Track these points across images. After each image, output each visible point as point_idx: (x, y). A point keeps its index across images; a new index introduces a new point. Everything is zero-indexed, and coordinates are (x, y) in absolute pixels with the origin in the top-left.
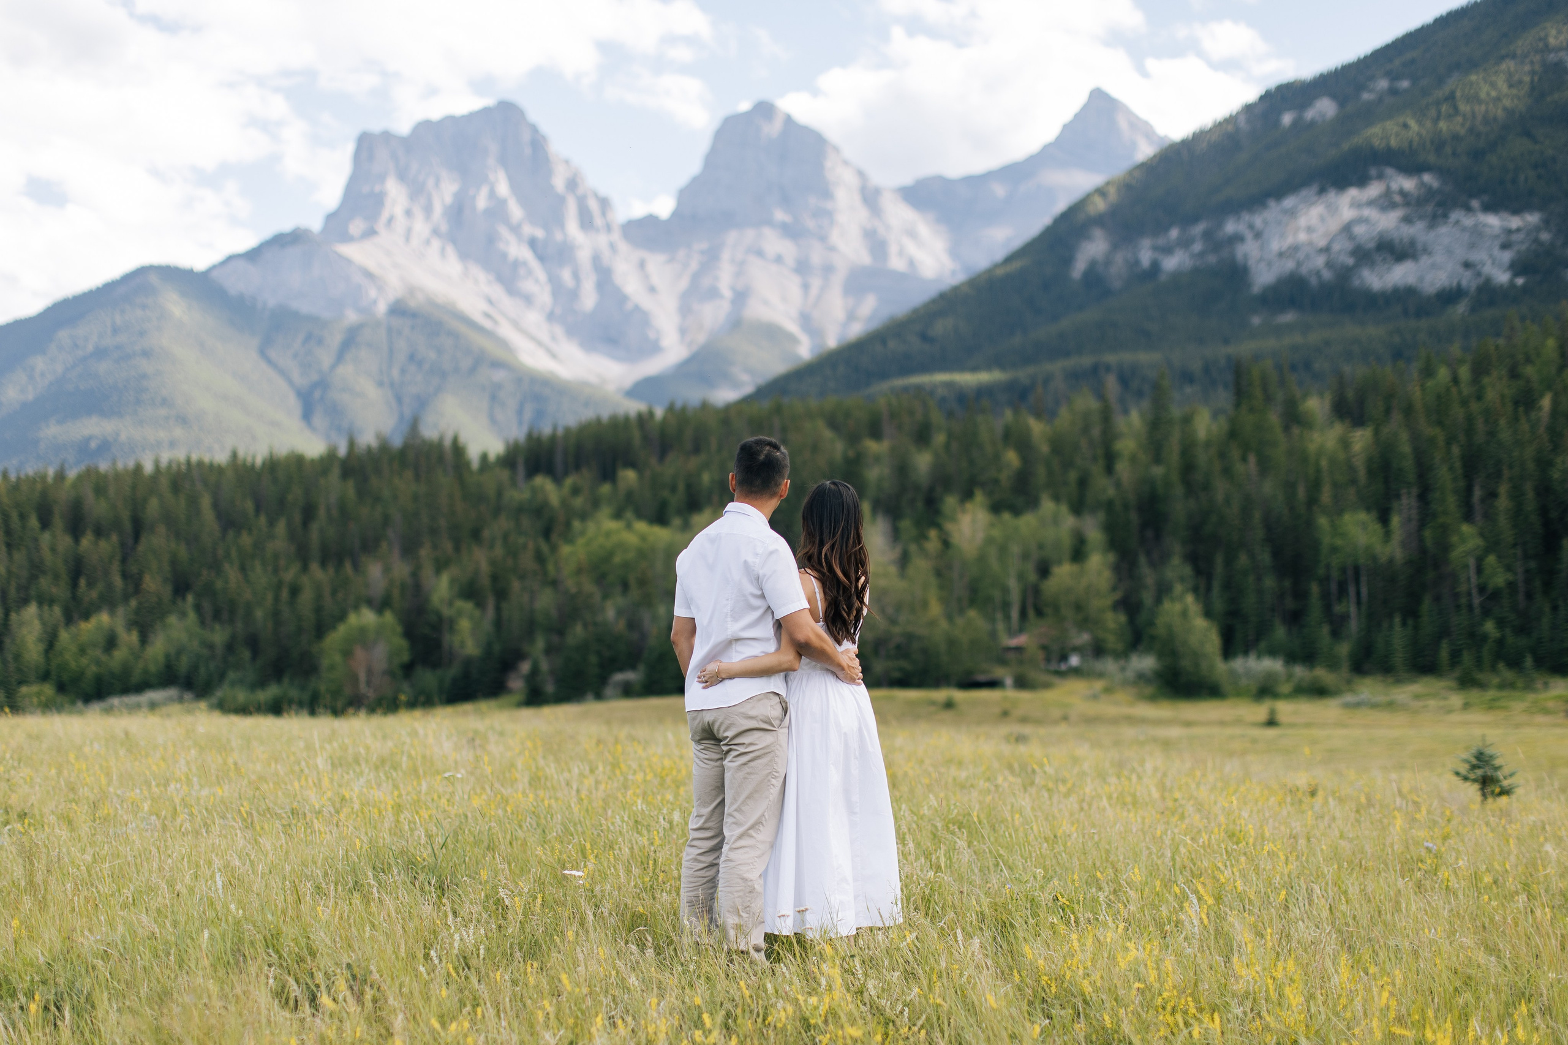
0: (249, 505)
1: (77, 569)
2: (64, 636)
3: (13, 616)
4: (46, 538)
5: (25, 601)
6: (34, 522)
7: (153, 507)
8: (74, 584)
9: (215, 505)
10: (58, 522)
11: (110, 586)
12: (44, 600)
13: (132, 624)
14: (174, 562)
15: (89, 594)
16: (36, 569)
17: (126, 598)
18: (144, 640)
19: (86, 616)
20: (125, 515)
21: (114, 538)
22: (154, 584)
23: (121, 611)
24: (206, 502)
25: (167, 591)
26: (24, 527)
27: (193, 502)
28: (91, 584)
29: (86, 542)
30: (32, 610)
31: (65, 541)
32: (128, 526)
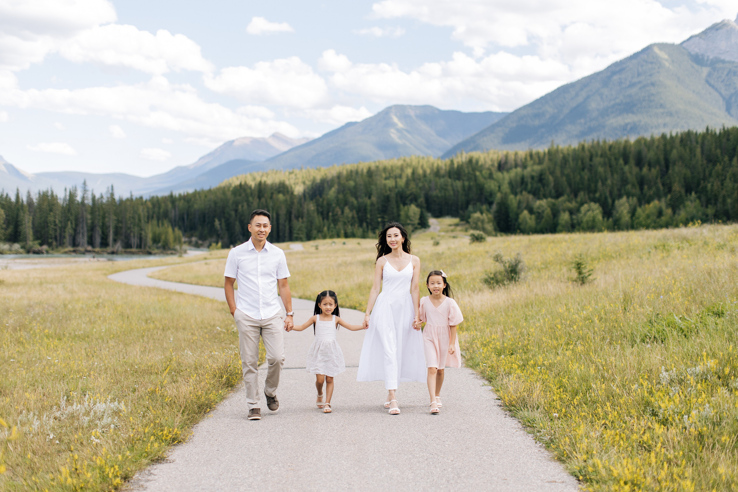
0: (719, 151)
1: (641, 182)
2: (639, 210)
3: (617, 202)
4: (626, 168)
5: (620, 196)
6: (621, 161)
7: (674, 154)
8: (642, 189)
9: (702, 152)
10: (632, 161)
11: (658, 189)
12: (629, 195)
13: (668, 205)
14: (685, 178)
15: (649, 192)
16: (624, 181)
17: (666, 195)
18: (674, 213)
19: (649, 202)
20: (662, 157)
21: (658, 168)
22: (677, 187)
23: (663, 200)
24: (698, 151)
25: (683, 191)
26: (617, 164)
27: (692, 151)
28: (650, 188)
29: (645, 170)
30: (624, 199)
31: (636, 170)
32: (663, 162)
